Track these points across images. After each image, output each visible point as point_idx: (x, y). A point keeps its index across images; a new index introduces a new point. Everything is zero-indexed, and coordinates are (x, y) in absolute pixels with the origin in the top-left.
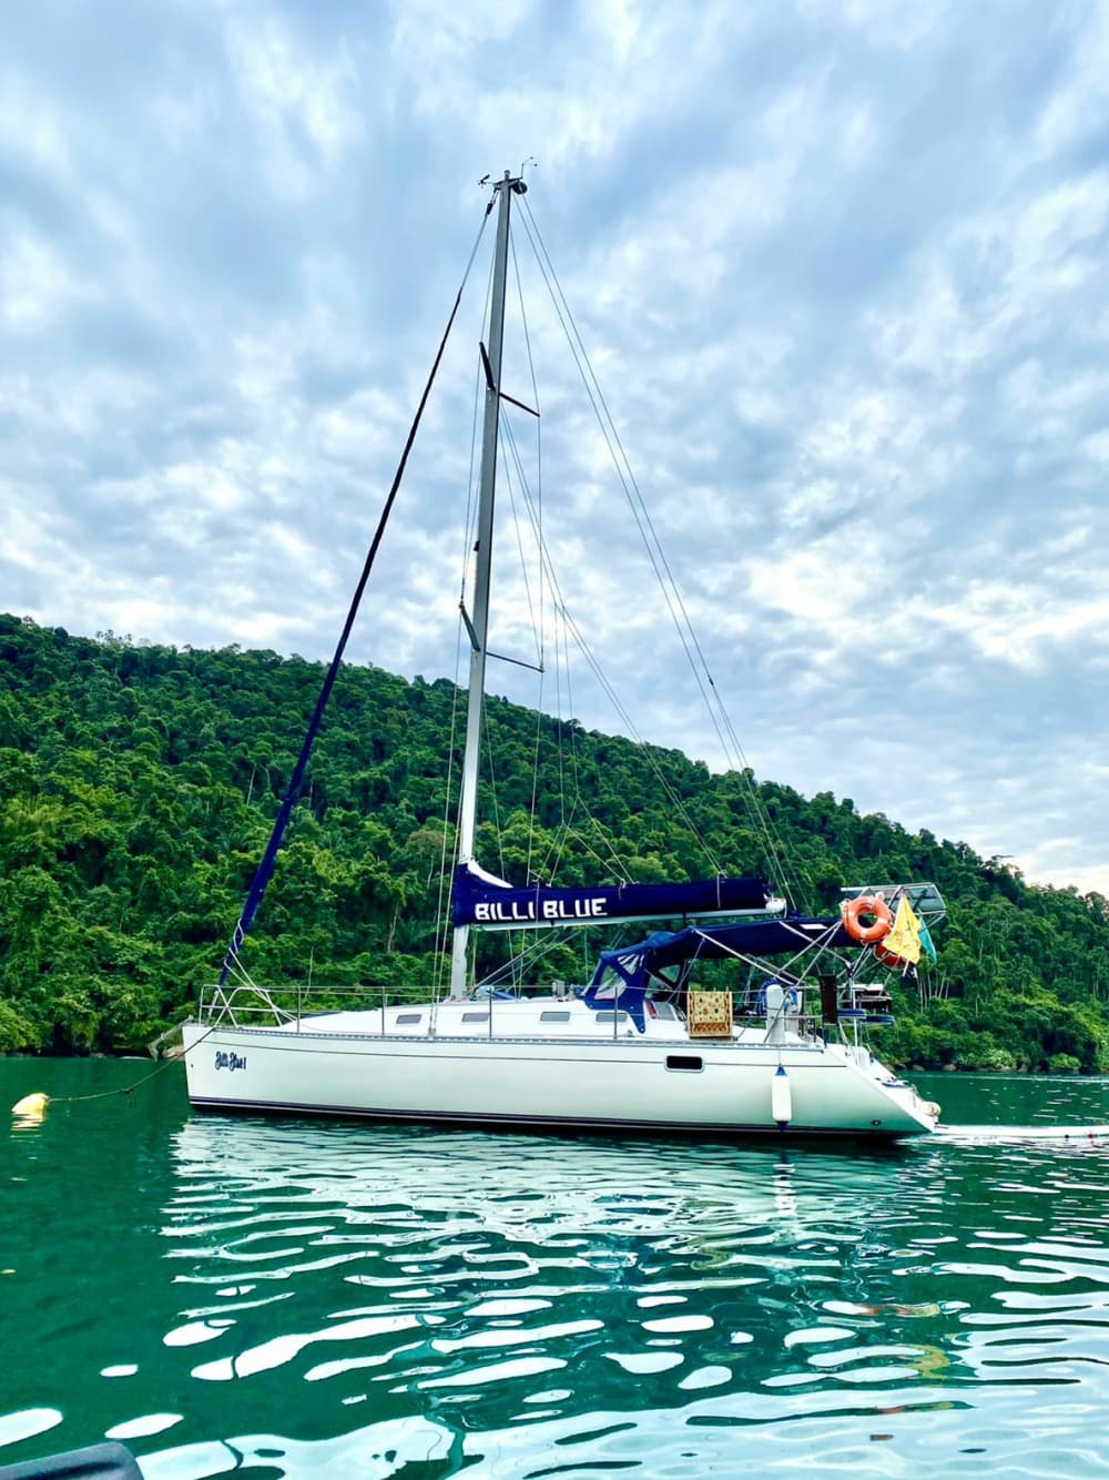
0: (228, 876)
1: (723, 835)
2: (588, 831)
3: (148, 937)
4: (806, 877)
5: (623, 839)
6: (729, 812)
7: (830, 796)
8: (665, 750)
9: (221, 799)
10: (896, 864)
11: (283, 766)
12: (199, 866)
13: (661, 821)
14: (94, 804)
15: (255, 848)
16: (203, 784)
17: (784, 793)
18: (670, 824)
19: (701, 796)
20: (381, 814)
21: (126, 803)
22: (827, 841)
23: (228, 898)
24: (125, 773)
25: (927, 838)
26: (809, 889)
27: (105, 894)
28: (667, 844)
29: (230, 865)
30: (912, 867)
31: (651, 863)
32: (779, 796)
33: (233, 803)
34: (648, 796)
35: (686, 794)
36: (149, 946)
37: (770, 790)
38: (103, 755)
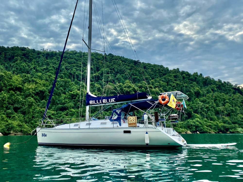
0: (68, 97)
1: (173, 83)
2: (142, 84)
3: (53, 110)
4: (192, 91)
5: (150, 85)
6: (174, 78)
7: (197, 73)
8: (159, 65)
9: (66, 81)
10: (213, 87)
11: (78, 74)
12: (62, 95)
13: (158, 81)
14: (41, 84)
15: (73, 91)
16: (63, 78)
17: (186, 73)
18: (161, 81)
19: (167, 75)
20: (98, 83)
21: (48, 83)
22: (197, 83)
23: (68, 101)
24: (47, 77)
25: (220, 81)
26: (193, 94)
27: (44, 102)
28: (160, 86)
29: (68, 95)
30: (217, 88)
31: (156, 90)
32: (185, 74)
33: (69, 82)
34: (155, 75)
35: (164, 75)
36: (53, 112)
37: (183, 72)
38: (43, 74)
